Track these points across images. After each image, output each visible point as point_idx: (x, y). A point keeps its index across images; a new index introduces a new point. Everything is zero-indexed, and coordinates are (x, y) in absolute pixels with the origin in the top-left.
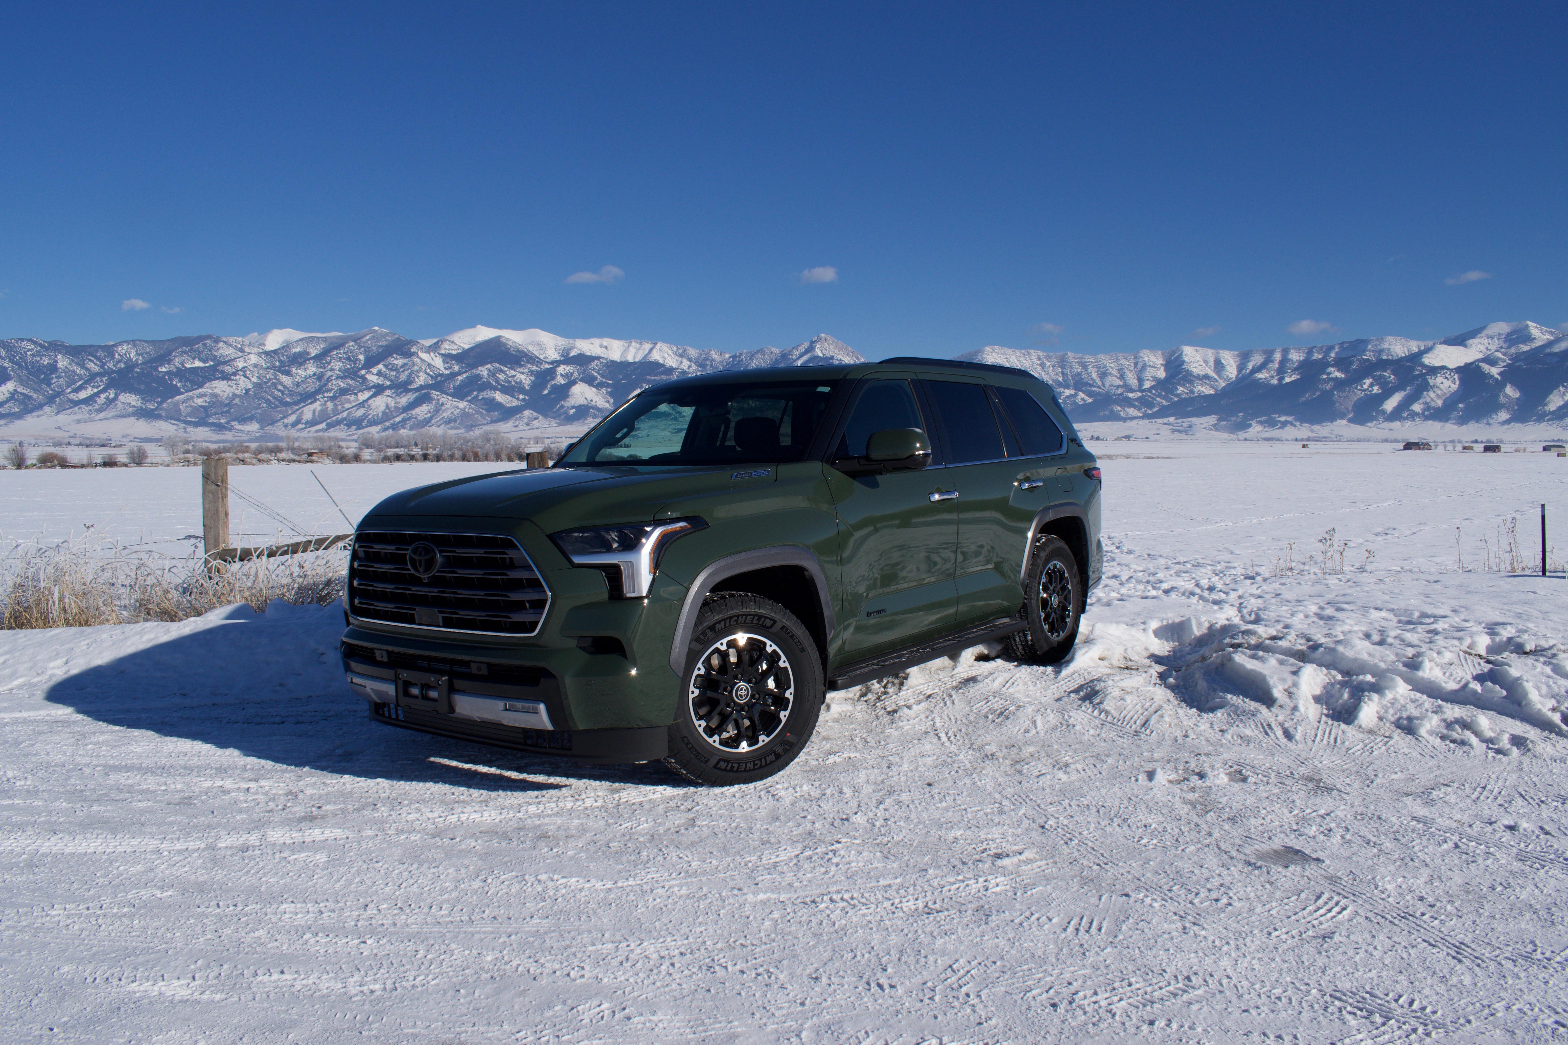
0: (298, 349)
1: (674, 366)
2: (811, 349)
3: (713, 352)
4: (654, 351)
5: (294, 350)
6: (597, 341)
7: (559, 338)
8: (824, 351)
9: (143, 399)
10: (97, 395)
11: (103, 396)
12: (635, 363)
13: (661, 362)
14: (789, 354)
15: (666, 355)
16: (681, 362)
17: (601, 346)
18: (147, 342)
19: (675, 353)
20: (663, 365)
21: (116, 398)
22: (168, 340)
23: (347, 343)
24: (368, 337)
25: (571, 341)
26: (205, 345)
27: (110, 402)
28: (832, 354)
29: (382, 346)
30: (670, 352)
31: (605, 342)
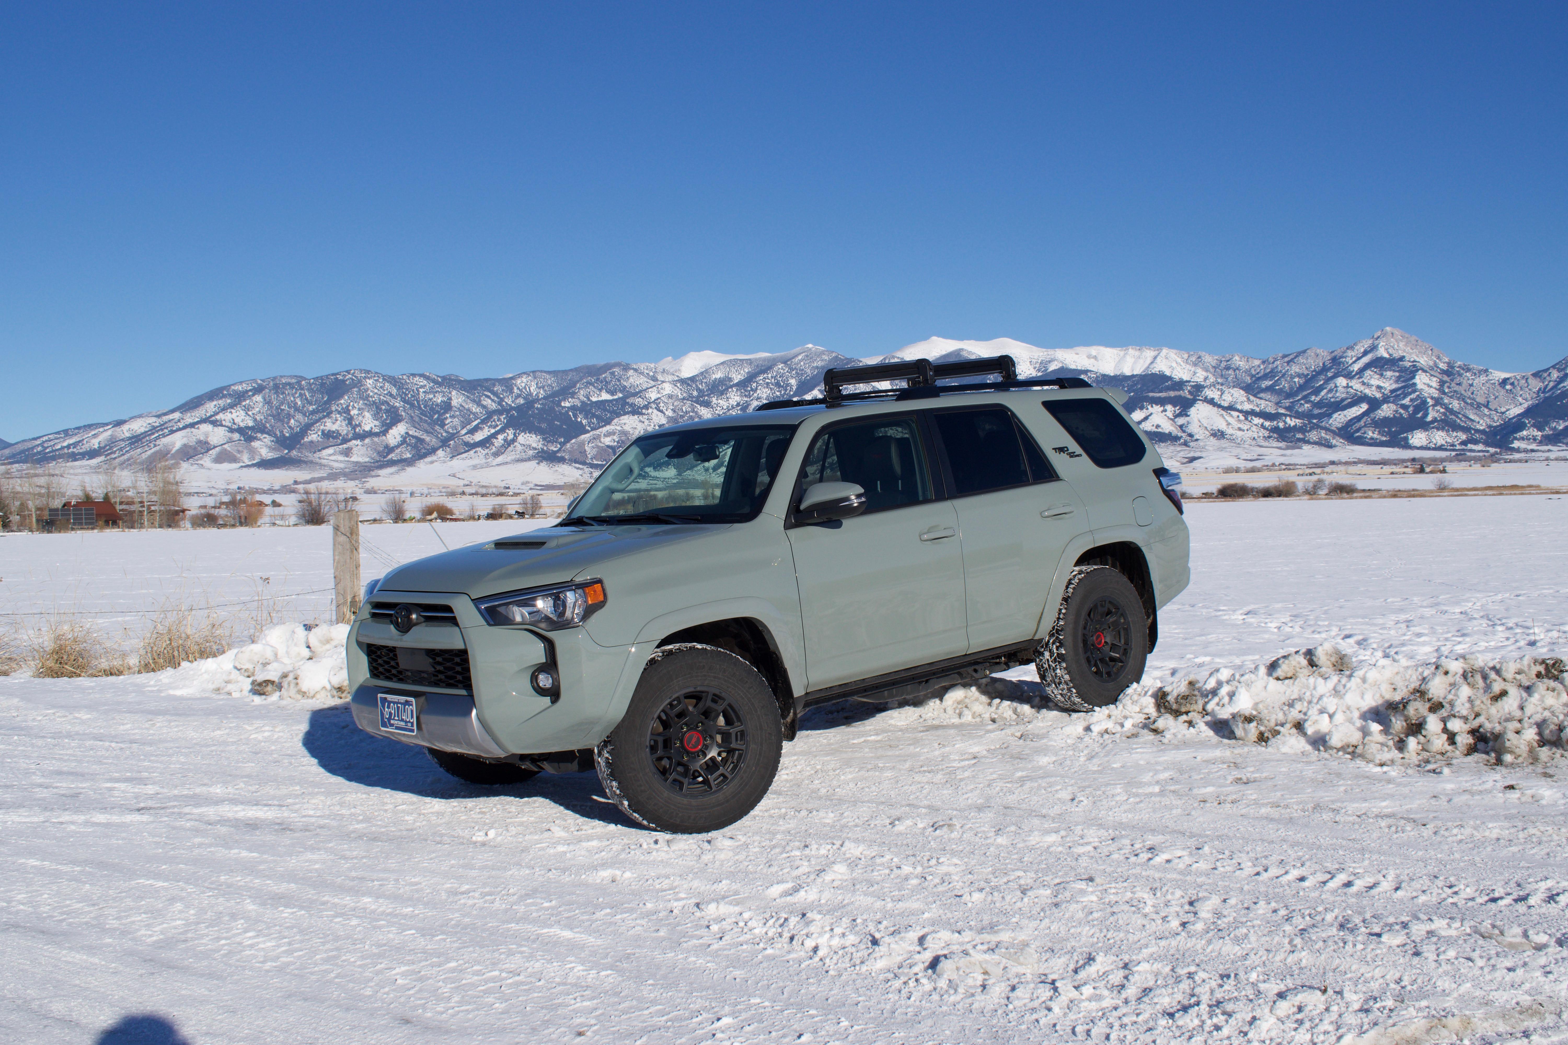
0: (718, 375)
1: (1185, 378)
2: (1374, 348)
3: (1237, 358)
4: (1158, 360)
5: (714, 377)
6: (1083, 351)
7: (1034, 348)
8: (1390, 351)
9: (544, 439)
10: (494, 436)
11: (501, 437)
12: (1133, 376)
13: (1168, 373)
14: (1341, 357)
15: (1174, 365)
16: (1195, 373)
17: (1089, 357)
18: (549, 372)
19: (1186, 361)
20: (1170, 378)
21: (514, 441)
22: (571, 370)
23: (775, 365)
24: (800, 357)
25: (1051, 352)
26: (613, 374)
27: (508, 443)
28: (1401, 353)
29: (817, 367)
30: (1179, 360)
31: (1094, 350)
